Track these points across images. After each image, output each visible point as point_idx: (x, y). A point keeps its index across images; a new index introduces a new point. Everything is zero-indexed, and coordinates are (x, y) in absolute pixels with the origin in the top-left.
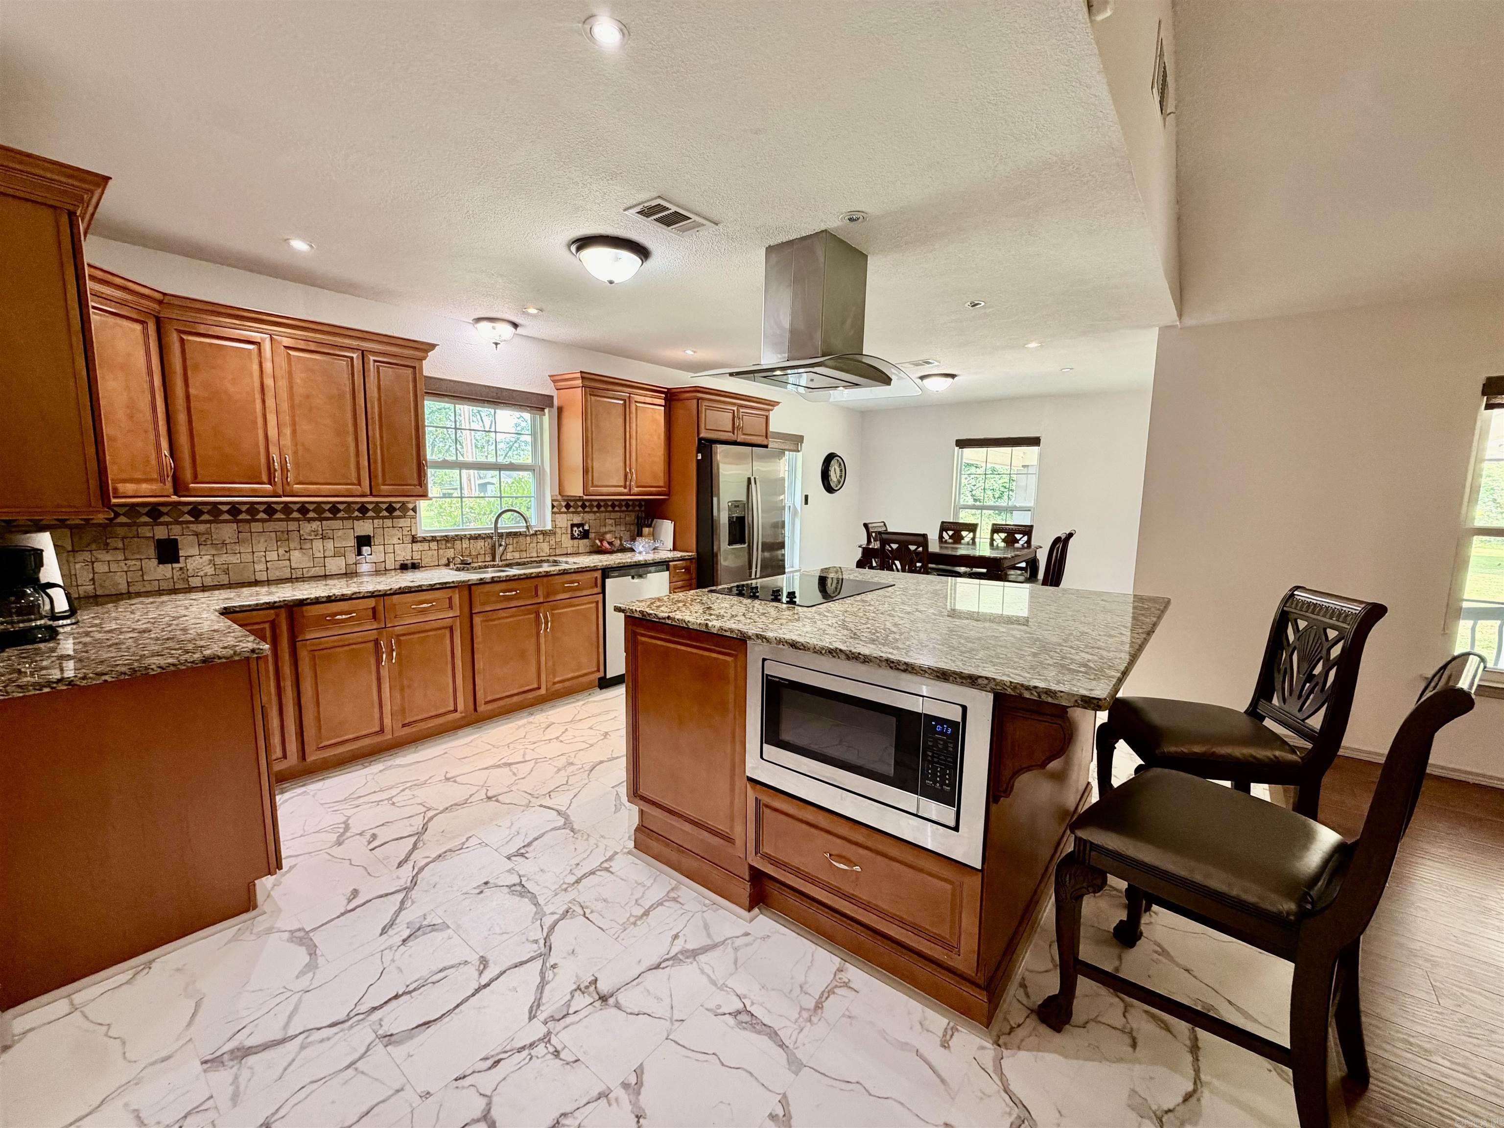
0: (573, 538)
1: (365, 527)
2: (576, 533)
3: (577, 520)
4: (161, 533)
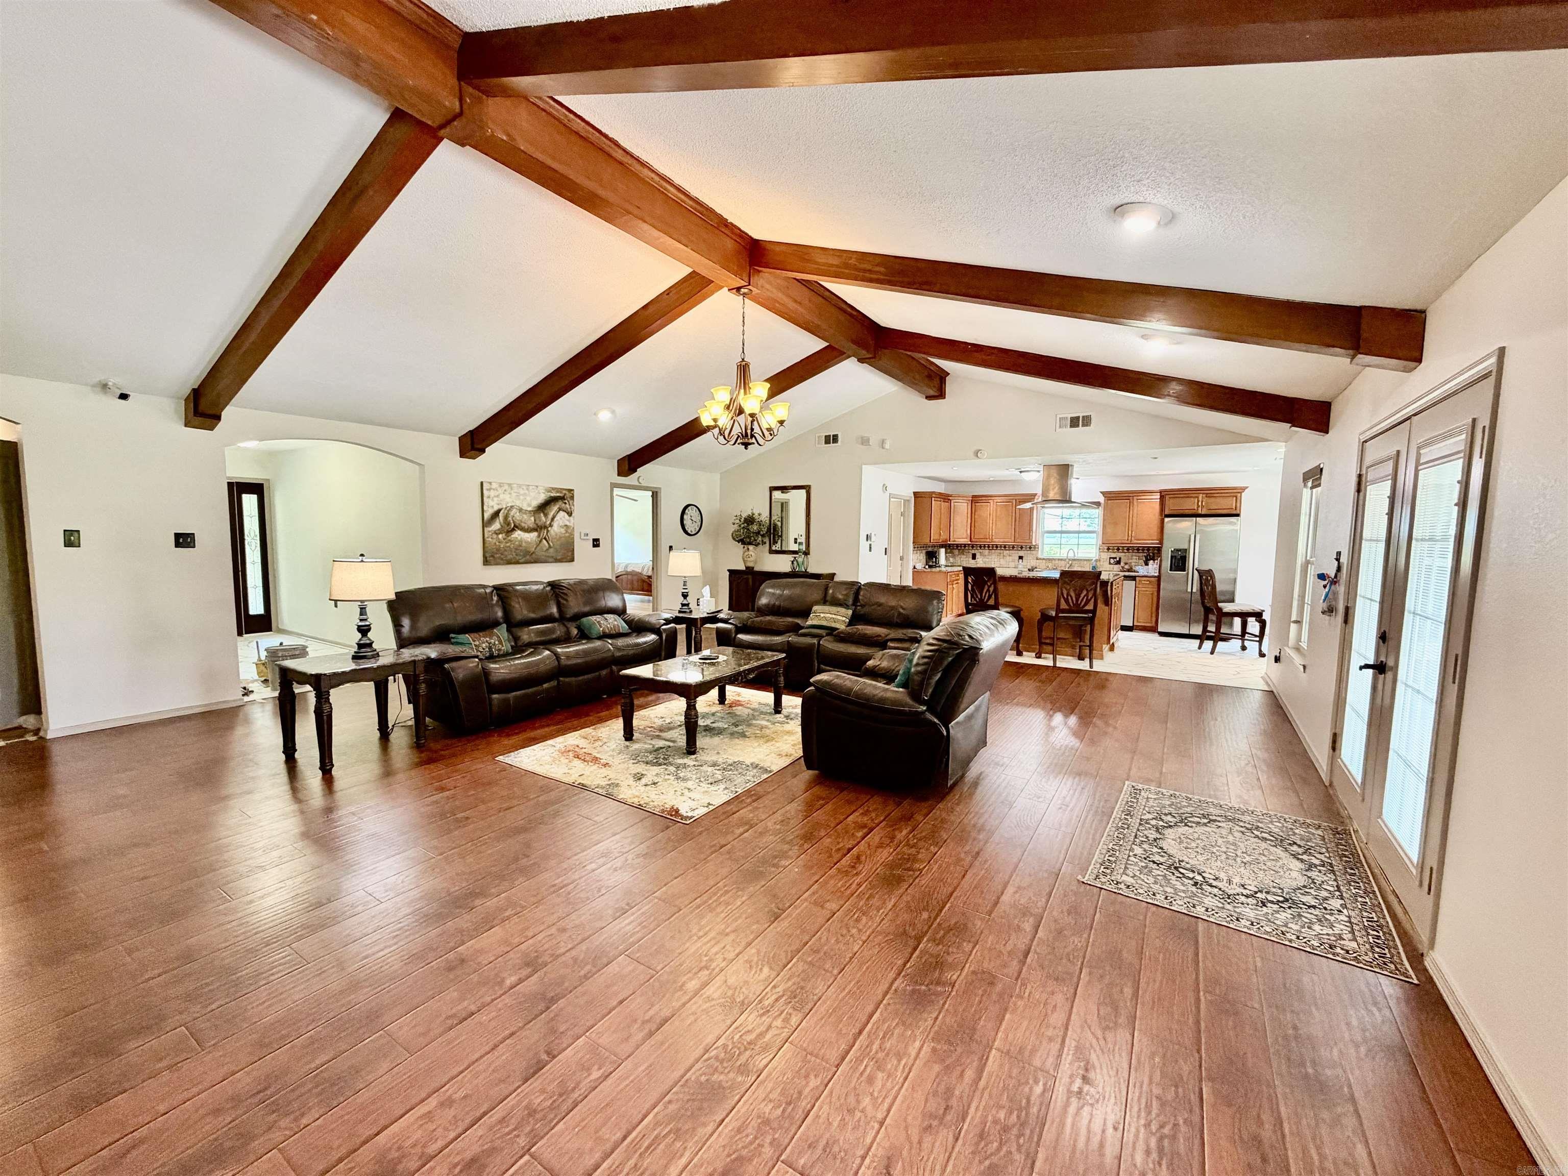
0: (1110, 563)
1: (1021, 553)
2: (1112, 561)
3: (1113, 555)
4: (973, 552)
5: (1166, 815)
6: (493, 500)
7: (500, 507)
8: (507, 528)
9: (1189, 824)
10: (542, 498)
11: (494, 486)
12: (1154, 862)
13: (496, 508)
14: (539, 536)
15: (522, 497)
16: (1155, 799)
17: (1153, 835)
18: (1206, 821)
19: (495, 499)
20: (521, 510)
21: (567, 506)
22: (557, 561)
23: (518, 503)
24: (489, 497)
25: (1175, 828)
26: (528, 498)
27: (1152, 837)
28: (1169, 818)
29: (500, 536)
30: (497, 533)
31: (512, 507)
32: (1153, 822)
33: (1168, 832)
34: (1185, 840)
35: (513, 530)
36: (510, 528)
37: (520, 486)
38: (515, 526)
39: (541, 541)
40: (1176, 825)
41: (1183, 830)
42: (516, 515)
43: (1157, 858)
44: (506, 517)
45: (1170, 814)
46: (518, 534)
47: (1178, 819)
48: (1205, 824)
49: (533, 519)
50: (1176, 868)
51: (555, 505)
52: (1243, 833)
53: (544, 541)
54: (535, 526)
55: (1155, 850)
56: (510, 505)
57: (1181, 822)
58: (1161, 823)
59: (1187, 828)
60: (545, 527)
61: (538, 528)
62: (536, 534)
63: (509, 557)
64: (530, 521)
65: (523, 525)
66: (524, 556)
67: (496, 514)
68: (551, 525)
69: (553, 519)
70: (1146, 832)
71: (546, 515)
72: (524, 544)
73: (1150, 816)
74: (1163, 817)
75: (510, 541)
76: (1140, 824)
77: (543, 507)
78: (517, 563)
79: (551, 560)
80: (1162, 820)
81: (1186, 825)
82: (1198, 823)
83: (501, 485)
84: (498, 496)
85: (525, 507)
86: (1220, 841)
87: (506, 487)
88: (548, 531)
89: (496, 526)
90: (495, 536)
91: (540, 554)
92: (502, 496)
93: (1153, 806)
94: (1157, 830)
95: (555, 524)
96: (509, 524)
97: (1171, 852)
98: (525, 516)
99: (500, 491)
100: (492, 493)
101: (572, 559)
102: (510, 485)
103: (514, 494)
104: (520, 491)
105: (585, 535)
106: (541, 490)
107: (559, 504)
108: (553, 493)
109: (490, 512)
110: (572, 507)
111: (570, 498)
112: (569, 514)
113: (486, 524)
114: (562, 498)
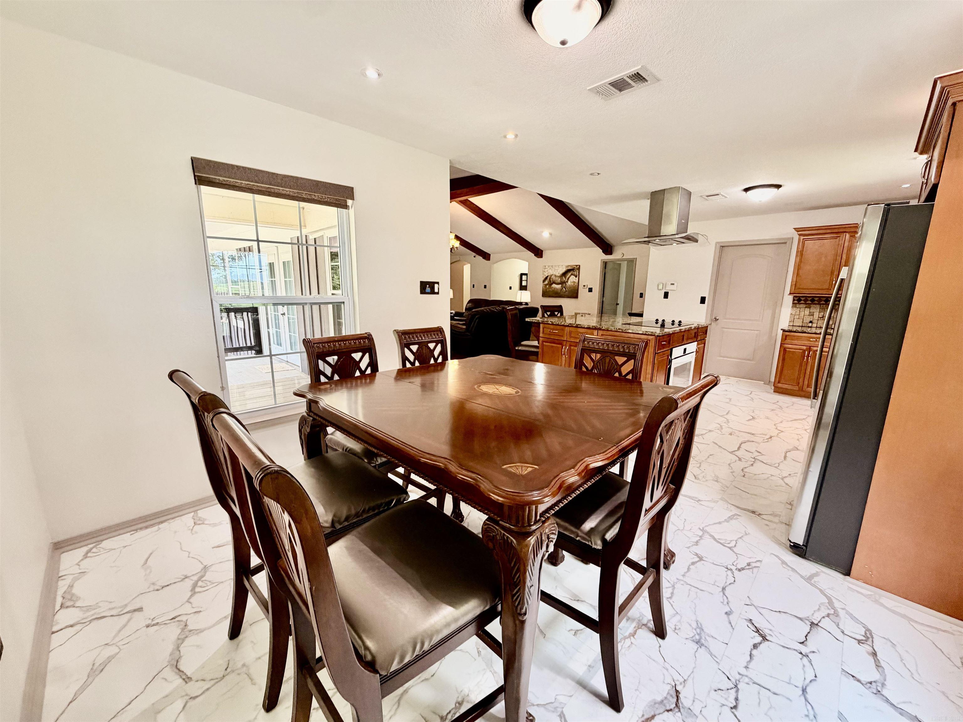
7: (548, 275)
8: (550, 283)
11: (547, 267)
13: (546, 276)
14: (562, 286)
20: (555, 276)
21: (575, 273)
22: (569, 297)
23: (554, 273)
24: (544, 271)
30: (547, 285)
35: (553, 284)
37: (555, 266)
38: (553, 282)
39: (562, 288)
42: (554, 278)
44: (550, 279)
46: (554, 286)
51: (569, 272)
53: (564, 289)
54: (561, 282)
56: (551, 274)
60: (565, 282)
63: (552, 295)
64: (559, 280)
65: (556, 282)
67: (546, 278)
68: (567, 282)
69: (568, 279)
71: (565, 278)
77: (564, 274)
79: (566, 296)
83: (549, 266)
85: (557, 274)
87: (550, 267)
88: (566, 284)
89: (546, 282)
95: (569, 281)
96: (550, 281)
98: (557, 278)
99: (549, 269)
100: (546, 270)
101: (576, 297)
102: (552, 266)
103: (553, 270)
104: (556, 268)
105: (584, 286)
106: (564, 267)
107: (572, 272)
108: (570, 268)
109: (545, 277)
110: (578, 273)
111: (577, 269)
112: (576, 277)
113: (544, 281)
114: (573, 270)
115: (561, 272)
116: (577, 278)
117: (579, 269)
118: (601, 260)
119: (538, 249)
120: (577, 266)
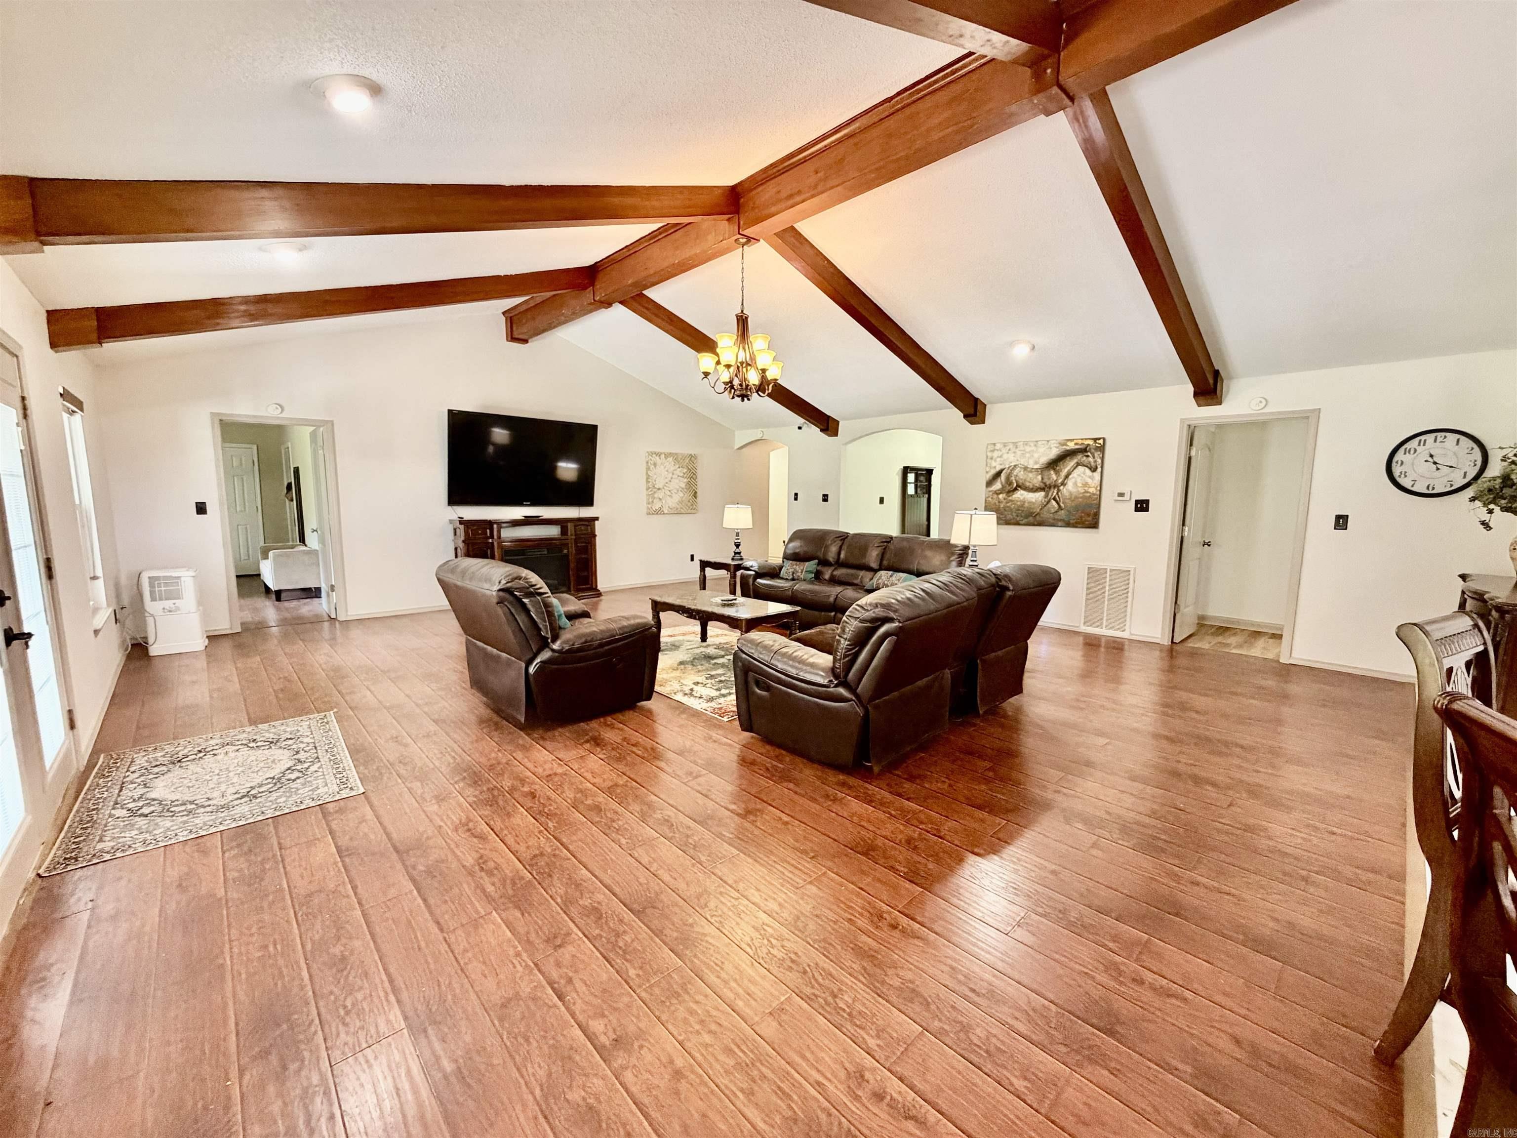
5: (298, 778)
6: (995, 461)
7: (1002, 467)
8: (1008, 488)
9: (270, 780)
10: (1054, 452)
11: (998, 446)
12: (291, 739)
13: (998, 469)
14: (1046, 496)
15: (1028, 455)
16: (318, 788)
17: (302, 756)
18: (252, 792)
19: (998, 459)
20: (1026, 468)
21: (1091, 459)
22: (1068, 525)
23: (1023, 462)
24: (992, 458)
25: (283, 770)
26: (1036, 455)
27: (302, 753)
28: (293, 776)
29: (1001, 496)
30: (997, 493)
31: (1015, 466)
32: (306, 765)
33: (291, 763)
34: (270, 764)
35: (1016, 489)
36: (1012, 488)
37: (1026, 444)
38: (1018, 486)
39: (1048, 502)
40: (284, 774)
41: (276, 772)
42: (1020, 474)
43: (291, 742)
44: (1008, 478)
45: (294, 780)
46: (1020, 495)
47: (283, 780)
48: (252, 788)
49: (1040, 477)
50: (272, 742)
51: (1071, 459)
52: (209, 799)
53: (1054, 502)
54: (1042, 485)
55: (294, 746)
56: (1013, 464)
57: (279, 779)
58: (299, 768)
59: (272, 776)
60: (1056, 486)
61: (1045, 488)
62: (1043, 494)
63: (1009, 517)
64: (1037, 480)
65: (1028, 484)
66: (1027, 517)
67: (998, 474)
68: (1063, 484)
69: (1067, 477)
70: (309, 754)
71: (1057, 473)
72: (1026, 505)
73: (313, 769)
74: (300, 775)
75: (1011, 501)
76: (318, 758)
77: (1054, 464)
78: (1018, 524)
79: (1060, 524)
80: (299, 771)
81: (273, 778)
82: (261, 785)
83: (1005, 445)
84: (1001, 457)
85: (1031, 465)
86: (235, 780)
87: (1011, 446)
88: (1059, 490)
89: (997, 486)
90: (995, 496)
91: (1045, 515)
92: (1005, 456)
93: (316, 778)
94: (300, 761)
95: (1070, 484)
96: (1010, 484)
97: (281, 751)
98: (1031, 475)
99: (1004, 451)
100: (996, 454)
101: (1094, 525)
102: (1015, 444)
103: (1019, 453)
104: (1028, 449)
105: (1121, 495)
106: (1054, 444)
107: (1079, 457)
108: (1071, 446)
109: (993, 472)
110: (1099, 461)
111: (1097, 449)
112: (1094, 470)
113: (989, 483)
114: (1084, 450)
115: (1044, 459)
116: (1097, 475)
117: (1102, 449)
118: (1182, 421)
119: (976, 400)
120: (1095, 440)
